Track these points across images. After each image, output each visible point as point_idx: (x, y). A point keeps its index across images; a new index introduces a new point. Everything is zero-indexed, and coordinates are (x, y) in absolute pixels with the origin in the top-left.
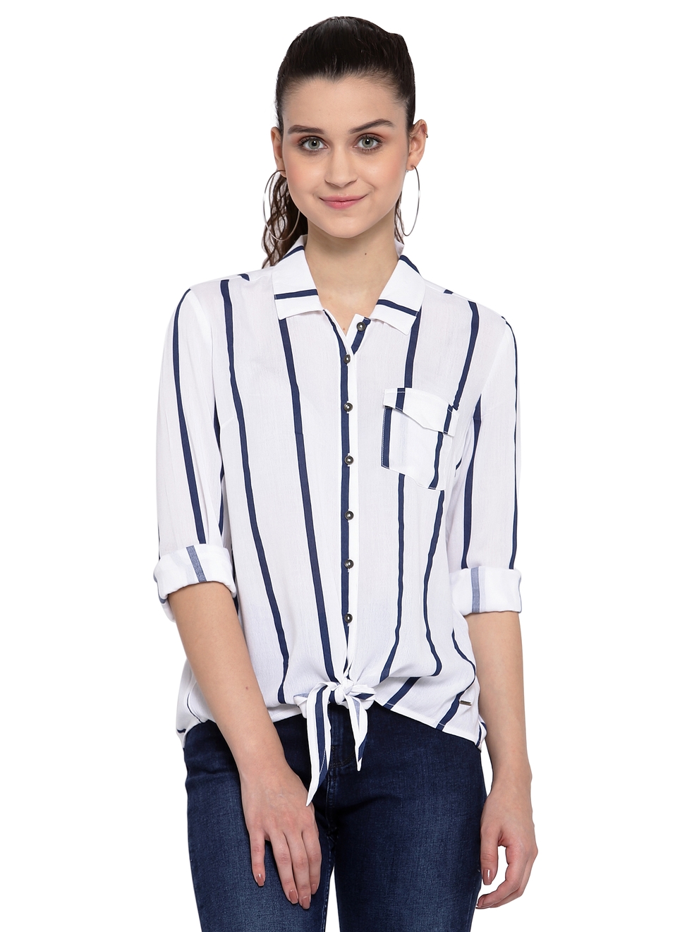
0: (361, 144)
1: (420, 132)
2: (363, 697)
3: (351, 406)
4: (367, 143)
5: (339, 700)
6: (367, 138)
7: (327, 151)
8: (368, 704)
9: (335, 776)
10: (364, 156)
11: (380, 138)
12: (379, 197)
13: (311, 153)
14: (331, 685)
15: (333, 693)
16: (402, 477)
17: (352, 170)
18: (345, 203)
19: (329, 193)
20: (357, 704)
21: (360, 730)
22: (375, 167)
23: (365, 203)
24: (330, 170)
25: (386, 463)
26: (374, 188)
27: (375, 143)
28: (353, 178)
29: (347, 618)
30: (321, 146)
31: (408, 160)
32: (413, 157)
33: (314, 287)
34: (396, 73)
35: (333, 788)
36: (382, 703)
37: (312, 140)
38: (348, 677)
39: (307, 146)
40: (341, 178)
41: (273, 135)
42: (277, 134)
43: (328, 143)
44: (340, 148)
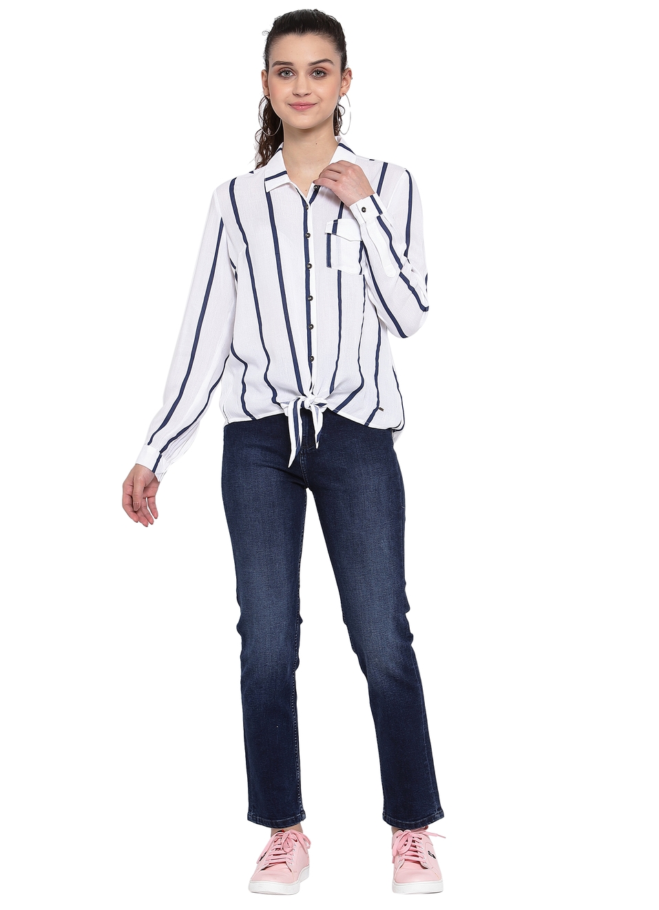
0: (314, 74)
1: (348, 75)
2: (321, 405)
3: (309, 234)
4: (318, 74)
5: (306, 407)
6: (318, 71)
7: (294, 77)
8: (323, 409)
9: (304, 454)
10: (316, 81)
11: (326, 71)
12: (323, 105)
13: (285, 78)
14: (302, 398)
15: (303, 402)
16: (339, 272)
17: (308, 88)
18: (303, 107)
19: (294, 100)
20: (317, 410)
21: (318, 425)
22: (322, 88)
23: (315, 109)
24: (296, 87)
25: (329, 265)
26: (321, 100)
27: (323, 74)
28: (309, 93)
29: (311, 359)
30: (291, 74)
31: (340, 90)
32: (344, 89)
33: (285, 170)
34: (335, 36)
35: (303, 460)
36: (332, 409)
37: (286, 71)
38: (312, 393)
39: (283, 74)
40: (302, 91)
41: (263, 73)
42: (265, 73)
43: (295, 73)
44: (302, 74)
